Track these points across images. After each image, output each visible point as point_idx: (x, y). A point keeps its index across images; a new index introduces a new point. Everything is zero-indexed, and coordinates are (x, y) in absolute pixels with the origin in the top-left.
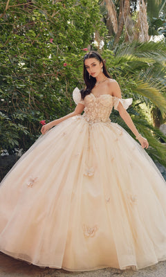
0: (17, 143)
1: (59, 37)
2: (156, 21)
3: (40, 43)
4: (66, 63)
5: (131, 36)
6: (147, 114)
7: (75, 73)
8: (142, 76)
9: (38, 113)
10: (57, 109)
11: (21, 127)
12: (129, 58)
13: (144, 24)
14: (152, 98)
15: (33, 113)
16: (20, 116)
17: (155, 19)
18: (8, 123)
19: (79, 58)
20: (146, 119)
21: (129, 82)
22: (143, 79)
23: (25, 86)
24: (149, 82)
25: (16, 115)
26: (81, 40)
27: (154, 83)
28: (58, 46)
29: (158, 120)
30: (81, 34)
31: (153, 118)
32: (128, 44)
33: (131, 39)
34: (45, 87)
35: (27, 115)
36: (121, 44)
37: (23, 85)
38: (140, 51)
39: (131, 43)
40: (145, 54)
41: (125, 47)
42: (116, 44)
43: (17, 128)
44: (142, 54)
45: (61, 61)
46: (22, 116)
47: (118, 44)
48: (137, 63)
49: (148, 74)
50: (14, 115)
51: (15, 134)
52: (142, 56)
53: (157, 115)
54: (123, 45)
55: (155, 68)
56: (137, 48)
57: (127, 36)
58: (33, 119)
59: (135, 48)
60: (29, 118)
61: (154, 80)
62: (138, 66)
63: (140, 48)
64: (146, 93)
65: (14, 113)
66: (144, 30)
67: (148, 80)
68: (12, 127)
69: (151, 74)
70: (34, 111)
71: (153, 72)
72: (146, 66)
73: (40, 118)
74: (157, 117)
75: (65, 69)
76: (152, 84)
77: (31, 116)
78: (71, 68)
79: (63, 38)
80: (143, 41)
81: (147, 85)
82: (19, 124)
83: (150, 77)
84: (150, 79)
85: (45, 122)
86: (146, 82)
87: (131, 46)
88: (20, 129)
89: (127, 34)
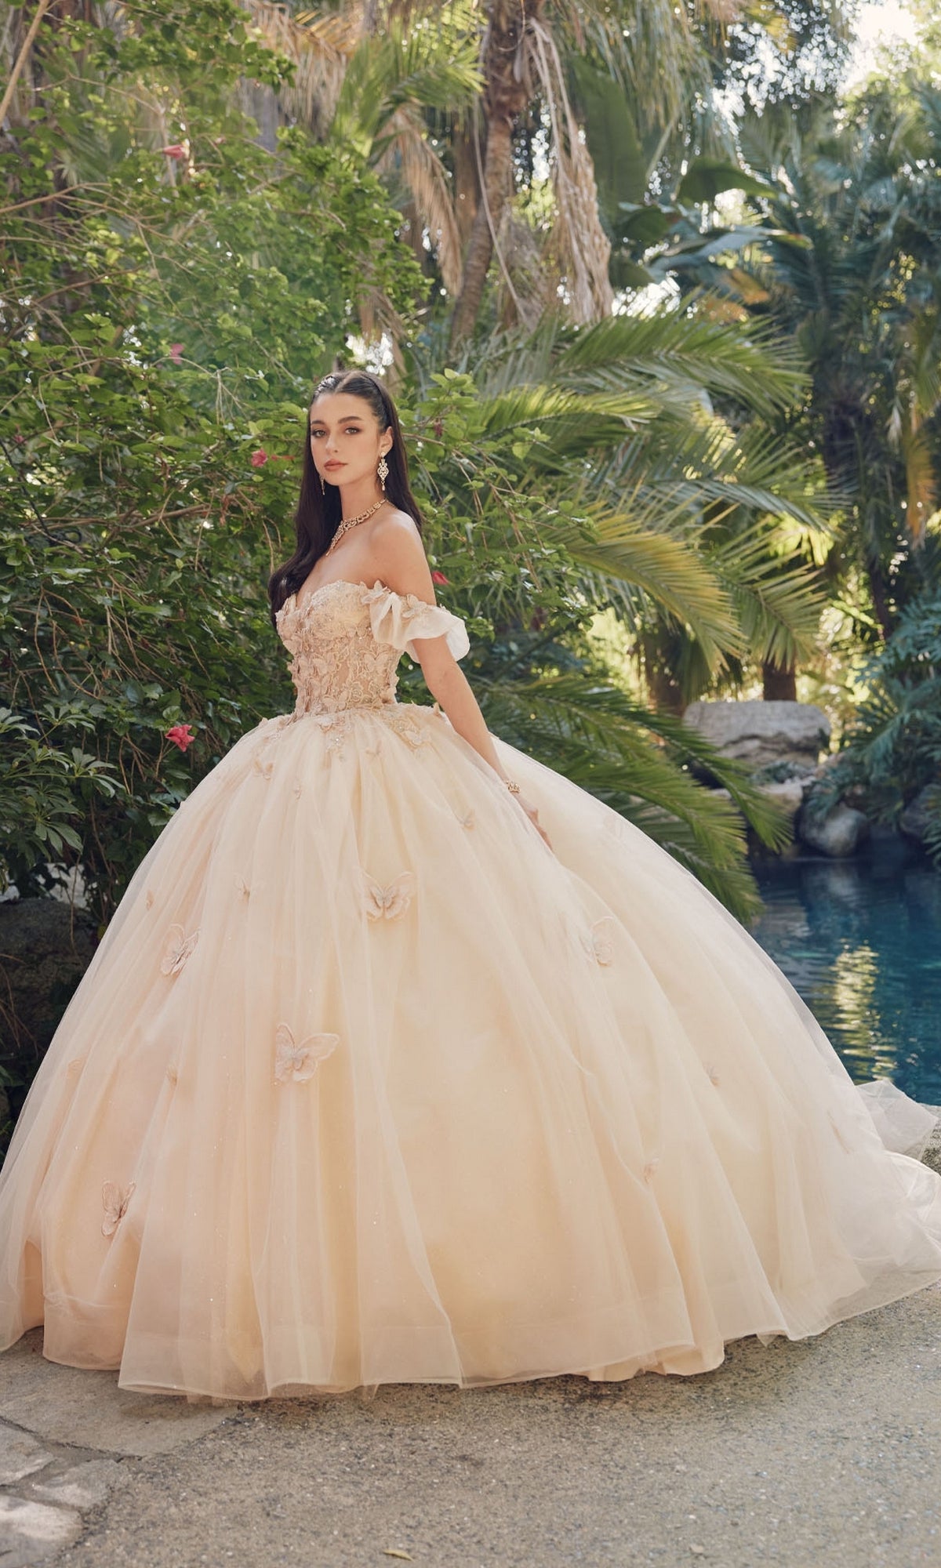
0: (75, 842)
1: (216, 332)
2: (635, 217)
4: (263, 449)
6: (614, 661)
8: (597, 482)
9: (155, 693)
10: (234, 666)
11: (84, 763)
12: (534, 402)
13: (586, 241)
14: (651, 581)
15: (131, 695)
16: (73, 713)
17: (629, 207)
18: (24, 747)
20: (615, 682)
21: (558, 515)
22: (600, 495)
23: (89, 571)
24: (632, 510)
25: (57, 711)
26: (316, 337)
27: (655, 512)
28: (219, 377)
29: (672, 683)
30: (315, 309)
31: (643, 677)
32: (518, 338)
33: (528, 313)
34: (176, 569)
35: (106, 705)
36: (484, 341)
37: (77, 571)
38: (579, 367)
39: (533, 331)
40: (604, 379)
41: (507, 354)
42: (463, 344)
43: (71, 770)
44: (587, 380)
45: (237, 443)
46: (84, 711)
47: (470, 341)
48: (572, 424)
49: (624, 470)
50: (53, 713)
51: (60, 796)
52: (591, 386)
53: (663, 660)
54: (497, 342)
55: (654, 440)
56: (562, 352)
57: (511, 299)
58: (132, 724)
59: (553, 352)
60: (114, 718)
61: (653, 498)
62: (576, 434)
63: (576, 353)
64: (625, 561)
65: (48, 702)
66: (587, 267)
67: (625, 501)
68: (47, 768)
69: (635, 469)
70: (134, 686)
71: (648, 461)
72: (611, 436)
73: (164, 713)
74: (667, 671)
75: (257, 478)
76: (646, 518)
77: (123, 712)
78: (288, 472)
79: (237, 337)
80: (588, 319)
81: (625, 523)
82: (76, 752)
83: (634, 485)
84: (636, 492)
85: (190, 732)
86: (617, 509)
87: (535, 347)
88: (83, 770)
89: (510, 293)
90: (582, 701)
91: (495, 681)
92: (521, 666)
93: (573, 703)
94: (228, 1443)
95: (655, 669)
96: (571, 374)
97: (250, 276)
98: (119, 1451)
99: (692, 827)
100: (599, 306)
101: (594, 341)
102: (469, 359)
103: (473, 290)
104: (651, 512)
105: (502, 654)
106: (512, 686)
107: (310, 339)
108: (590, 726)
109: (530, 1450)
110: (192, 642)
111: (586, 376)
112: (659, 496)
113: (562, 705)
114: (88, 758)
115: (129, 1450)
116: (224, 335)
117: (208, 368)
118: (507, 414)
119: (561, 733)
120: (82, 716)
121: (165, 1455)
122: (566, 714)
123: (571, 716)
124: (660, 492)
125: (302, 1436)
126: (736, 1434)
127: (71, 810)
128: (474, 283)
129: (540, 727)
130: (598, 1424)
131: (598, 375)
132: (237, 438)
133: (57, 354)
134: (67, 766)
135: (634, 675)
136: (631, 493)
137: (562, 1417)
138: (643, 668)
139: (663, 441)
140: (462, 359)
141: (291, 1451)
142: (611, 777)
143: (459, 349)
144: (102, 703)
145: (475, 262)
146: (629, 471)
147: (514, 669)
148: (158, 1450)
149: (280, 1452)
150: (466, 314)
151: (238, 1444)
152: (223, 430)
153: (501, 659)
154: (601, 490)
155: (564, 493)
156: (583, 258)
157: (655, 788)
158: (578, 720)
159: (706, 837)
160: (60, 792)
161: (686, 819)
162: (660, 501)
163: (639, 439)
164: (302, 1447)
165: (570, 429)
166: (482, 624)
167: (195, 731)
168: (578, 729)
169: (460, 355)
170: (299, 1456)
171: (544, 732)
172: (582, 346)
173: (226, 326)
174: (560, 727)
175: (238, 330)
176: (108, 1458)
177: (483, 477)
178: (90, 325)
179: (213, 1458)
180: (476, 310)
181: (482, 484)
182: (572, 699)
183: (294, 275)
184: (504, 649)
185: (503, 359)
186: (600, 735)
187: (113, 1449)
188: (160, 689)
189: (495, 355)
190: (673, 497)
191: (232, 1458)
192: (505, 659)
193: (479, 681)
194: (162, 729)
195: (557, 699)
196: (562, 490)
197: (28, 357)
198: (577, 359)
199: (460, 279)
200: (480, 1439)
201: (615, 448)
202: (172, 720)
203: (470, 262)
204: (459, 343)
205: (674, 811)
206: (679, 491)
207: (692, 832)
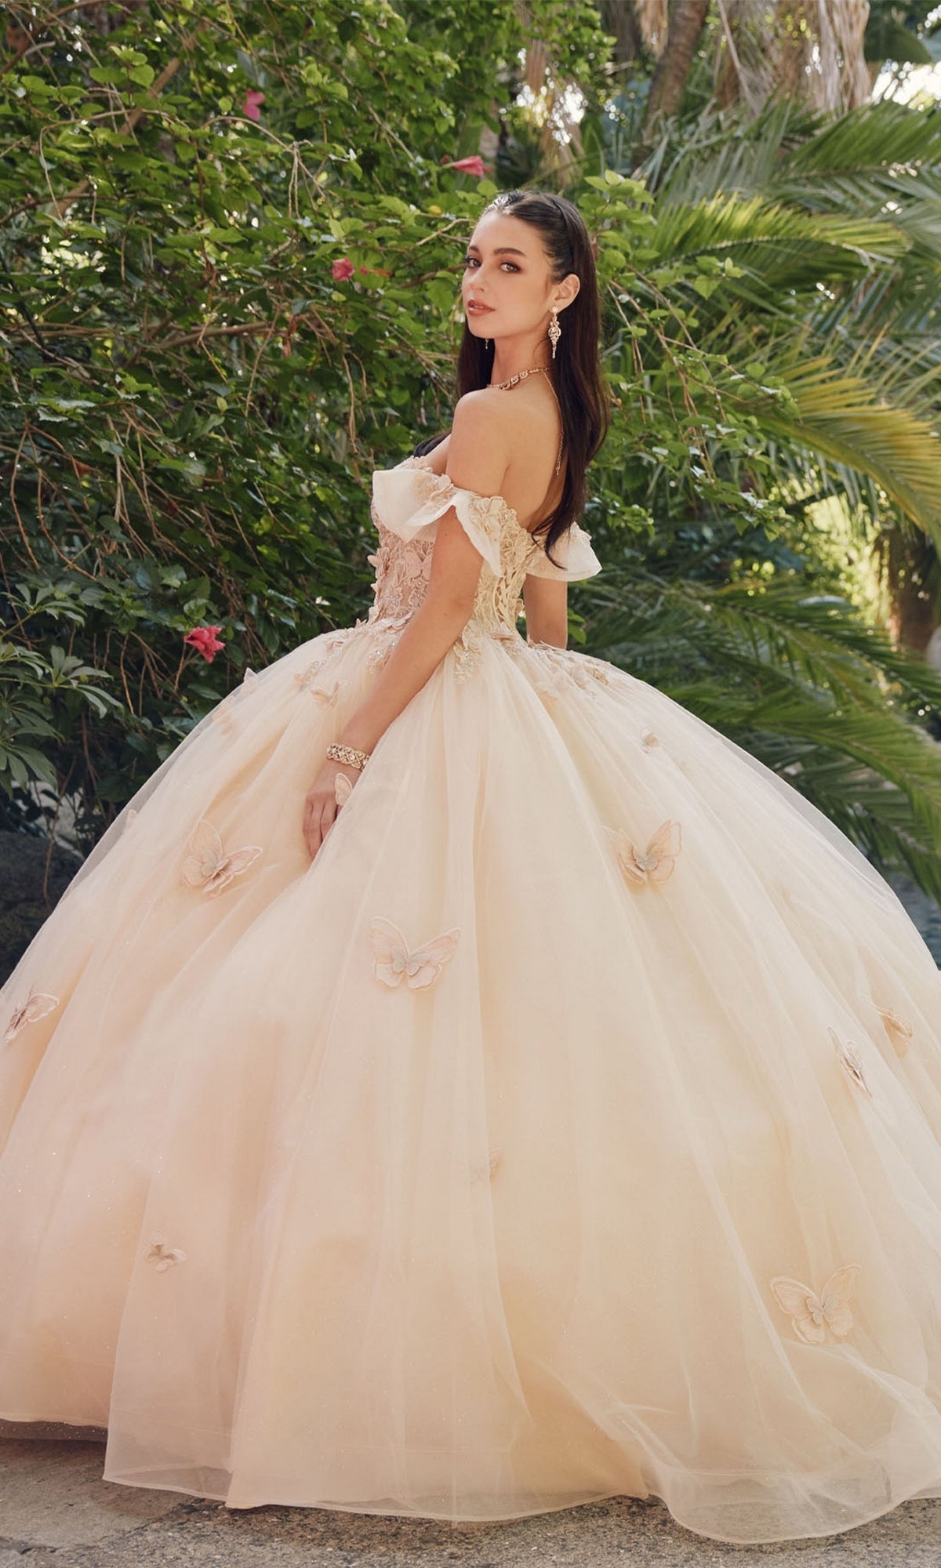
1: (301, 85)
3: (185, 131)
4: (349, 256)
5: (755, 66)
7: (406, 320)
8: (824, 329)
9: (175, 579)
10: (293, 550)
11: (66, 668)
12: (742, 219)
14: (883, 472)
15: (143, 579)
16: (57, 598)
19: (431, 223)
20: (848, 587)
21: (744, 381)
22: (828, 346)
23: (92, 405)
24: (868, 371)
25: (34, 593)
26: (443, 105)
27: (898, 376)
28: (296, 151)
29: (921, 595)
30: (443, 68)
31: (885, 582)
32: (736, 123)
33: (755, 89)
34: (217, 411)
35: (106, 590)
36: (690, 122)
37: (74, 404)
38: (814, 173)
39: (758, 115)
40: (845, 192)
41: (722, 142)
42: (662, 122)
43: (47, 676)
44: (823, 192)
45: (315, 245)
46: (74, 597)
47: (672, 119)
48: (794, 252)
49: (865, 312)
50: (27, 594)
51: (32, 710)
52: (827, 200)
53: (911, 563)
54: (709, 126)
55: (908, 277)
56: (796, 147)
57: (732, 68)
58: (141, 619)
59: (782, 145)
60: (114, 609)
61: (898, 356)
62: (802, 263)
63: (812, 154)
64: (849, 440)
65: (24, 581)
66: (836, 36)
67: (860, 358)
68: (12, 671)
69: (878, 315)
70: (146, 567)
71: (898, 303)
72: (847, 269)
73: (186, 608)
74: (915, 578)
75: (337, 297)
76: (886, 383)
77: (128, 601)
78: (382, 292)
79: (327, 99)
80: (832, 107)
81: (855, 390)
82: (56, 652)
83: (874, 337)
84: (875, 347)
85: (219, 638)
86: (849, 369)
87: (758, 137)
88: (62, 678)
89: (731, 59)
90: (786, 617)
91: (671, 582)
92: (716, 559)
93: (774, 618)
94: (177, 1535)
95: (902, 573)
96: (803, 181)
97: (354, 14)
98: (25, 1539)
99: (911, 799)
100: (847, 89)
101: (838, 138)
102: (669, 144)
103: (681, 49)
104: (892, 376)
105: (692, 540)
106: (697, 588)
107: (434, 107)
108: (796, 652)
109: (576, 1562)
110: (237, 511)
111: (822, 187)
112: (906, 355)
113: (762, 619)
114: (73, 661)
115: (40, 1539)
116: (309, 93)
117: (281, 138)
118: (708, 230)
119: (757, 656)
120: (70, 604)
121: (89, 1548)
122: (766, 632)
123: (771, 636)
124: (908, 349)
125: (277, 1531)
126: (846, 1554)
127: (44, 730)
128: (683, 40)
129: (730, 645)
130: (670, 1534)
131: (839, 187)
132: (314, 238)
133: (70, 97)
134: (40, 672)
135: (873, 578)
136: (868, 347)
137: (625, 1524)
138: (886, 571)
139: (919, 278)
140: (659, 143)
141: (260, 1549)
142: (812, 724)
143: (657, 129)
144: (101, 587)
145: (687, 11)
146: (870, 316)
147: (706, 562)
148: (80, 1540)
149: (244, 1550)
150: (670, 81)
151: (189, 1538)
152: (296, 227)
153: (690, 547)
154: (829, 340)
155: (780, 339)
156: (832, 21)
157: (868, 744)
158: (781, 642)
159: (929, 813)
160: (30, 704)
161: (904, 788)
162: (906, 361)
163: (886, 278)
164: (274, 1545)
165: (790, 256)
166: (639, 515)
167: (231, 635)
168: (780, 651)
169: (657, 137)
170: (270, 1556)
171: (735, 652)
172: (819, 146)
173: (312, 81)
174: (756, 648)
175: (329, 89)
176: (9, 1548)
177: (648, 321)
178: (118, 63)
179: (152, 1554)
180: (683, 78)
181: (644, 332)
182: (772, 614)
183: (426, 13)
184: (694, 535)
185: (714, 150)
186: (808, 665)
187: (17, 1538)
188: (183, 575)
189: (705, 143)
190: (924, 358)
191: (178, 1554)
192: (696, 548)
193: (651, 580)
194: (181, 628)
195: (754, 611)
196: (778, 335)
197: (25, 98)
198: (812, 162)
199: (664, 35)
200: (513, 1545)
201: (855, 283)
202: (197, 618)
203: (680, 11)
204: (656, 122)
205: (890, 777)
206: (932, 351)
207: (910, 806)
